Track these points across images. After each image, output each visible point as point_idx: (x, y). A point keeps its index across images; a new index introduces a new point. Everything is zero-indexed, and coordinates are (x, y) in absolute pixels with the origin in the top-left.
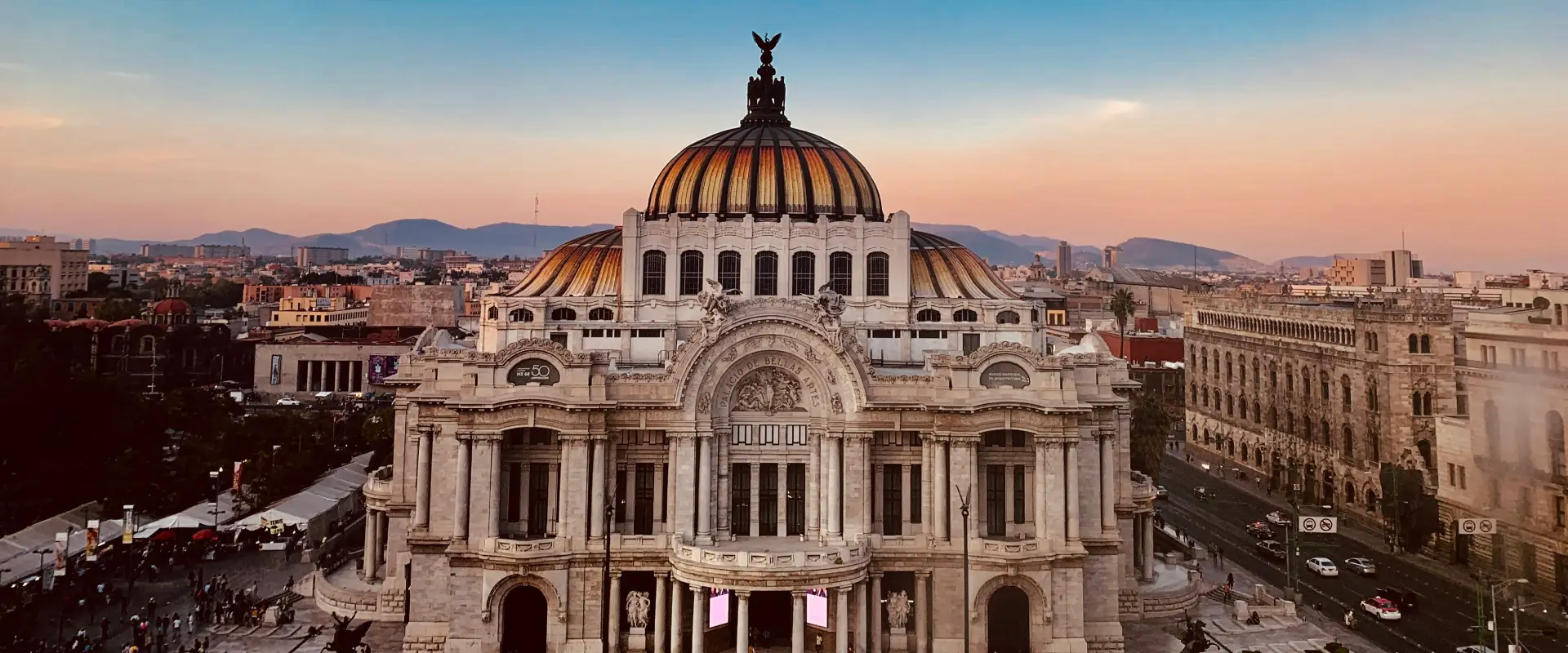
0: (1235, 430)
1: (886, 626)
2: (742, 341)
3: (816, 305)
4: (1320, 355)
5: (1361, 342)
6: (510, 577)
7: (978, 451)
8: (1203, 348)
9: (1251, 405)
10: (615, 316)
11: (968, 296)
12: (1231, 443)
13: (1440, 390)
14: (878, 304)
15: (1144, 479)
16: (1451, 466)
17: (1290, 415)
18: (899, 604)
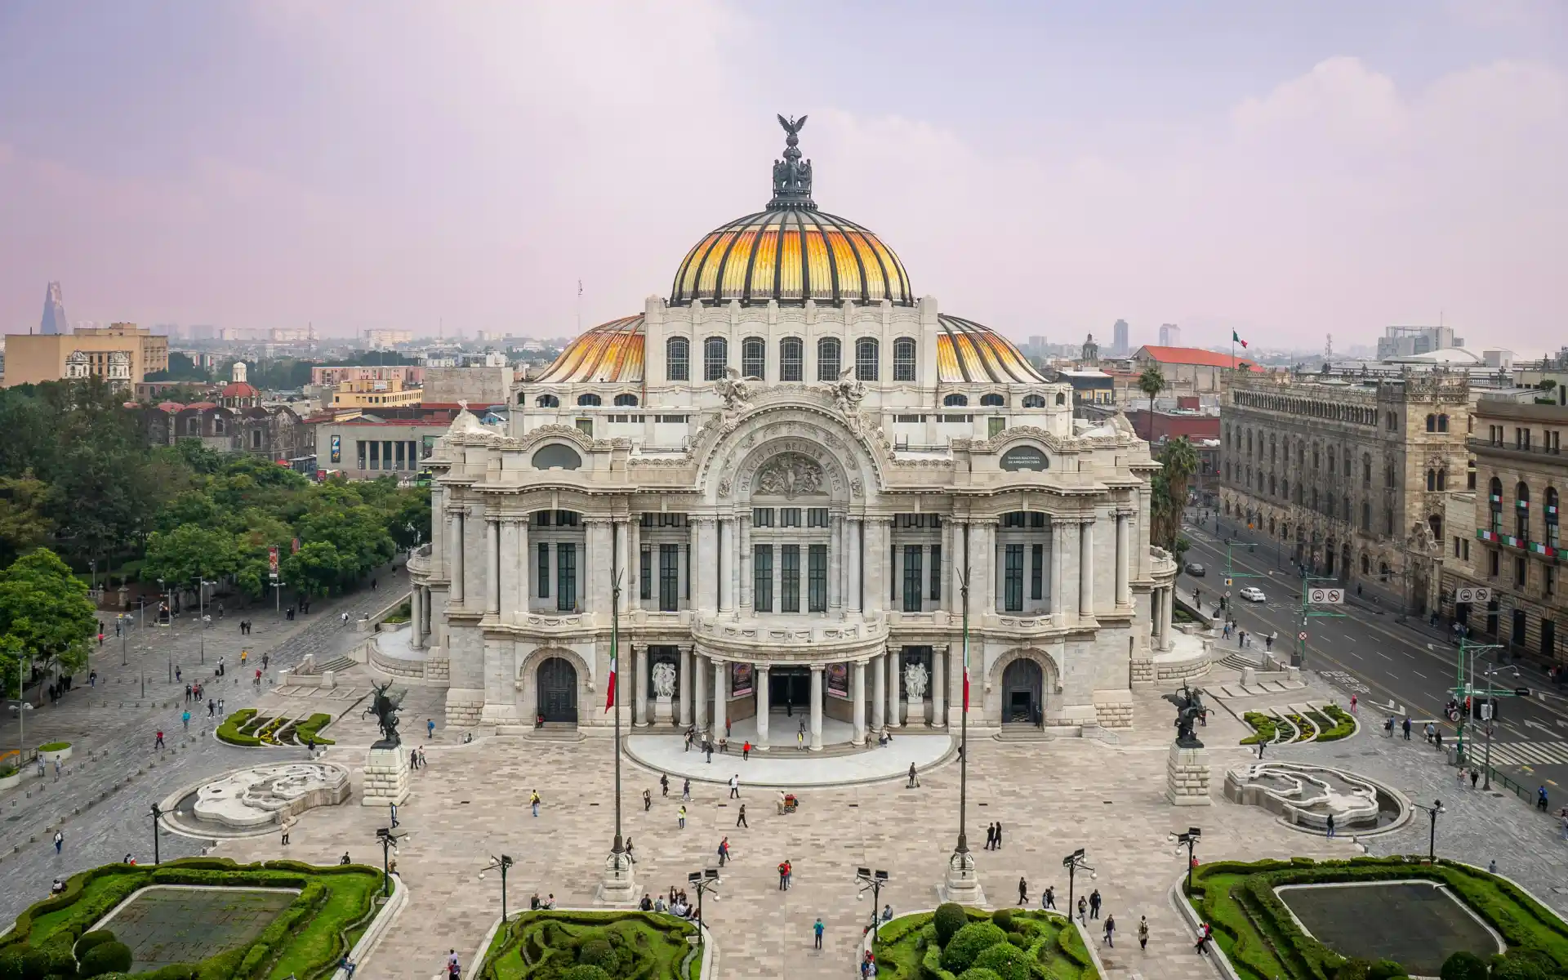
0: (1264, 505)
1: (904, 696)
2: (761, 428)
3: (835, 392)
4: (1344, 435)
5: (1383, 420)
6: (541, 650)
7: (997, 532)
8: (1238, 427)
9: (1279, 483)
10: (640, 402)
11: (996, 381)
12: (1260, 519)
13: (1452, 467)
14: (905, 389)
15: (1165, 555)
16: (1457, 539)
17: (1315, 491)
18: (916, 676)
